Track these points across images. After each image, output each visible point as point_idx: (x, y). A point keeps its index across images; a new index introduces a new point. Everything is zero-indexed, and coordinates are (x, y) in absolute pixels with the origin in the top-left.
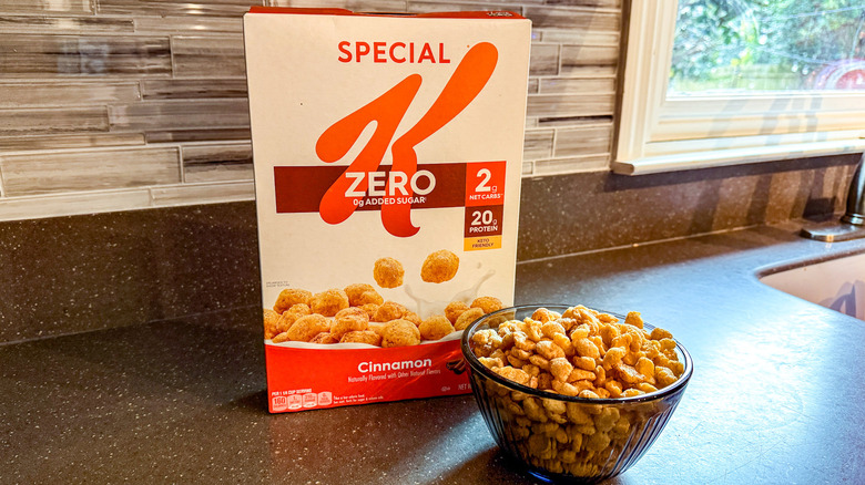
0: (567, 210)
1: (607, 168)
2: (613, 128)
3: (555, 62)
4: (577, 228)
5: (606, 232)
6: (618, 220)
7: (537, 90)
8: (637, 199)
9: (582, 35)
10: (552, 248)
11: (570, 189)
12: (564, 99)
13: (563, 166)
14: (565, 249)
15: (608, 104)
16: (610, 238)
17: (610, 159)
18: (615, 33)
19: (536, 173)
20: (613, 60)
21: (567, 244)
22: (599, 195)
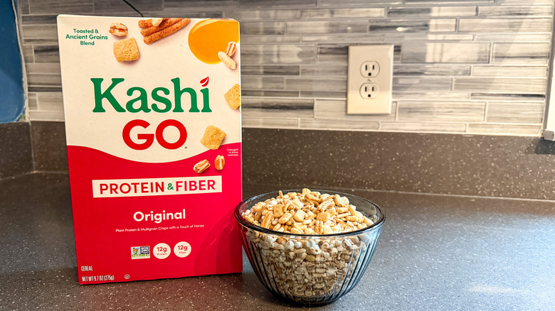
0: (497, 163)
1: (539, 135)
2: (545, 104)
3: (488, 54)
4: (507, 178)
5: (538, 187)
6: (551, 178)
7: (470, 74)
9: (511, 35)
10: (482, 190)
11: (499, 147)
12: (495, 81)
14: (495, 193)
15: (541, 86)
16: (543, 192)
17: (542, 128)
18: (547, 33)
19: (470, 132)
20: (546, 54)
21: (497, 189)
22: (530, 155)
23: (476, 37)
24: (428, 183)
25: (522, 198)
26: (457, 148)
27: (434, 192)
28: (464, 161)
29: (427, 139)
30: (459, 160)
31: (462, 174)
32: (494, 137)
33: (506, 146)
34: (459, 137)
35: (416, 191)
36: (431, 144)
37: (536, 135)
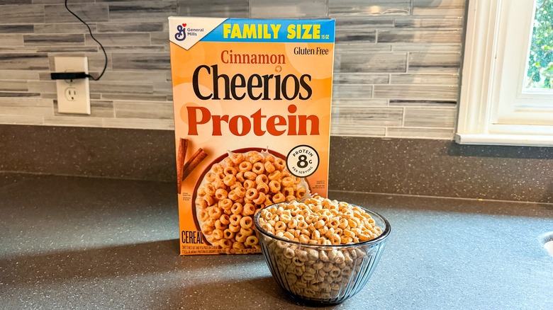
0: (413, 164)
1: (451, 139)
2: (456, 110)
3: (404, 64)
4: (423, 178)
5: (451, 186)
6: (462, 178)
7: (388, 82)
8: (482, 165)
9: (426, 46)
10: (400, 188)
11: (415, 149)
13: (412, 133)
14: (412, 191)
15: (452, 94)
16: (455, 190)
17: (454, 132)
18: (457, 44)
19: (388, 135)
20: (457, 63)
21: (413, 187)
22: (443, 157)
23: (393, 48)
24: (351, 181)
25: (436, 195)
26: (377, 150)
27: (357, 190)
28: (384, 162)
29: (350, 142)
30: (379, 161)
31: (381, 174)
32: (410, 140)
33: (422, 149)
34: (378, 140)
35: (341, 189)
36: (354, 147)
37: (449, 139)
